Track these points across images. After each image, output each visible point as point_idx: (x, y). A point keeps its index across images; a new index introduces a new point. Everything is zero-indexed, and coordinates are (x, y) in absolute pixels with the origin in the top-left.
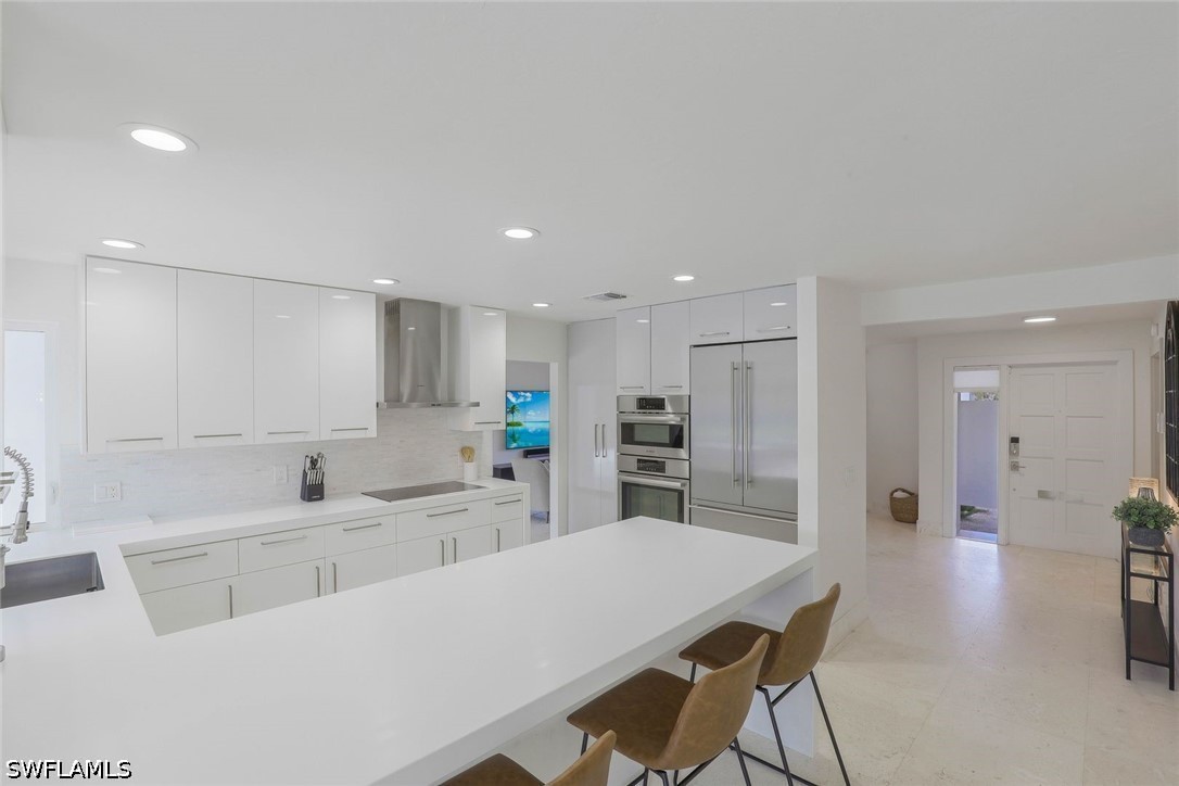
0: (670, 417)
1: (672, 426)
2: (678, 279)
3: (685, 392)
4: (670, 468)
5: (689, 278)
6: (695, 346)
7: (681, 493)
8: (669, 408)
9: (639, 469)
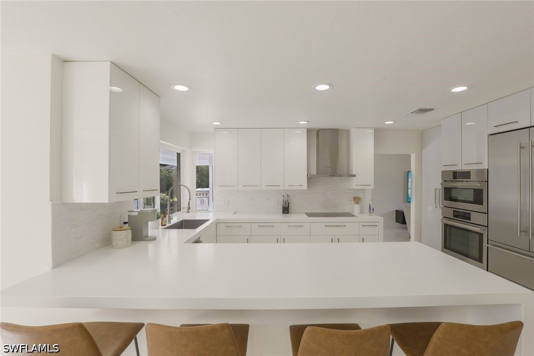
0: (474, 183)
1: (475, 190)
2: (454, 90)
3: (485, 166)
4: (475, 218)
5: (464, 88)
6: (491, 135)
7: (481, 235)
8: (473, 177)
9: (454, 216)
